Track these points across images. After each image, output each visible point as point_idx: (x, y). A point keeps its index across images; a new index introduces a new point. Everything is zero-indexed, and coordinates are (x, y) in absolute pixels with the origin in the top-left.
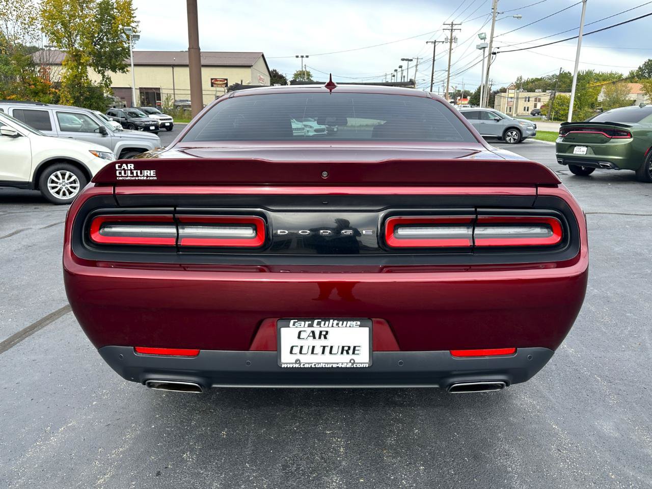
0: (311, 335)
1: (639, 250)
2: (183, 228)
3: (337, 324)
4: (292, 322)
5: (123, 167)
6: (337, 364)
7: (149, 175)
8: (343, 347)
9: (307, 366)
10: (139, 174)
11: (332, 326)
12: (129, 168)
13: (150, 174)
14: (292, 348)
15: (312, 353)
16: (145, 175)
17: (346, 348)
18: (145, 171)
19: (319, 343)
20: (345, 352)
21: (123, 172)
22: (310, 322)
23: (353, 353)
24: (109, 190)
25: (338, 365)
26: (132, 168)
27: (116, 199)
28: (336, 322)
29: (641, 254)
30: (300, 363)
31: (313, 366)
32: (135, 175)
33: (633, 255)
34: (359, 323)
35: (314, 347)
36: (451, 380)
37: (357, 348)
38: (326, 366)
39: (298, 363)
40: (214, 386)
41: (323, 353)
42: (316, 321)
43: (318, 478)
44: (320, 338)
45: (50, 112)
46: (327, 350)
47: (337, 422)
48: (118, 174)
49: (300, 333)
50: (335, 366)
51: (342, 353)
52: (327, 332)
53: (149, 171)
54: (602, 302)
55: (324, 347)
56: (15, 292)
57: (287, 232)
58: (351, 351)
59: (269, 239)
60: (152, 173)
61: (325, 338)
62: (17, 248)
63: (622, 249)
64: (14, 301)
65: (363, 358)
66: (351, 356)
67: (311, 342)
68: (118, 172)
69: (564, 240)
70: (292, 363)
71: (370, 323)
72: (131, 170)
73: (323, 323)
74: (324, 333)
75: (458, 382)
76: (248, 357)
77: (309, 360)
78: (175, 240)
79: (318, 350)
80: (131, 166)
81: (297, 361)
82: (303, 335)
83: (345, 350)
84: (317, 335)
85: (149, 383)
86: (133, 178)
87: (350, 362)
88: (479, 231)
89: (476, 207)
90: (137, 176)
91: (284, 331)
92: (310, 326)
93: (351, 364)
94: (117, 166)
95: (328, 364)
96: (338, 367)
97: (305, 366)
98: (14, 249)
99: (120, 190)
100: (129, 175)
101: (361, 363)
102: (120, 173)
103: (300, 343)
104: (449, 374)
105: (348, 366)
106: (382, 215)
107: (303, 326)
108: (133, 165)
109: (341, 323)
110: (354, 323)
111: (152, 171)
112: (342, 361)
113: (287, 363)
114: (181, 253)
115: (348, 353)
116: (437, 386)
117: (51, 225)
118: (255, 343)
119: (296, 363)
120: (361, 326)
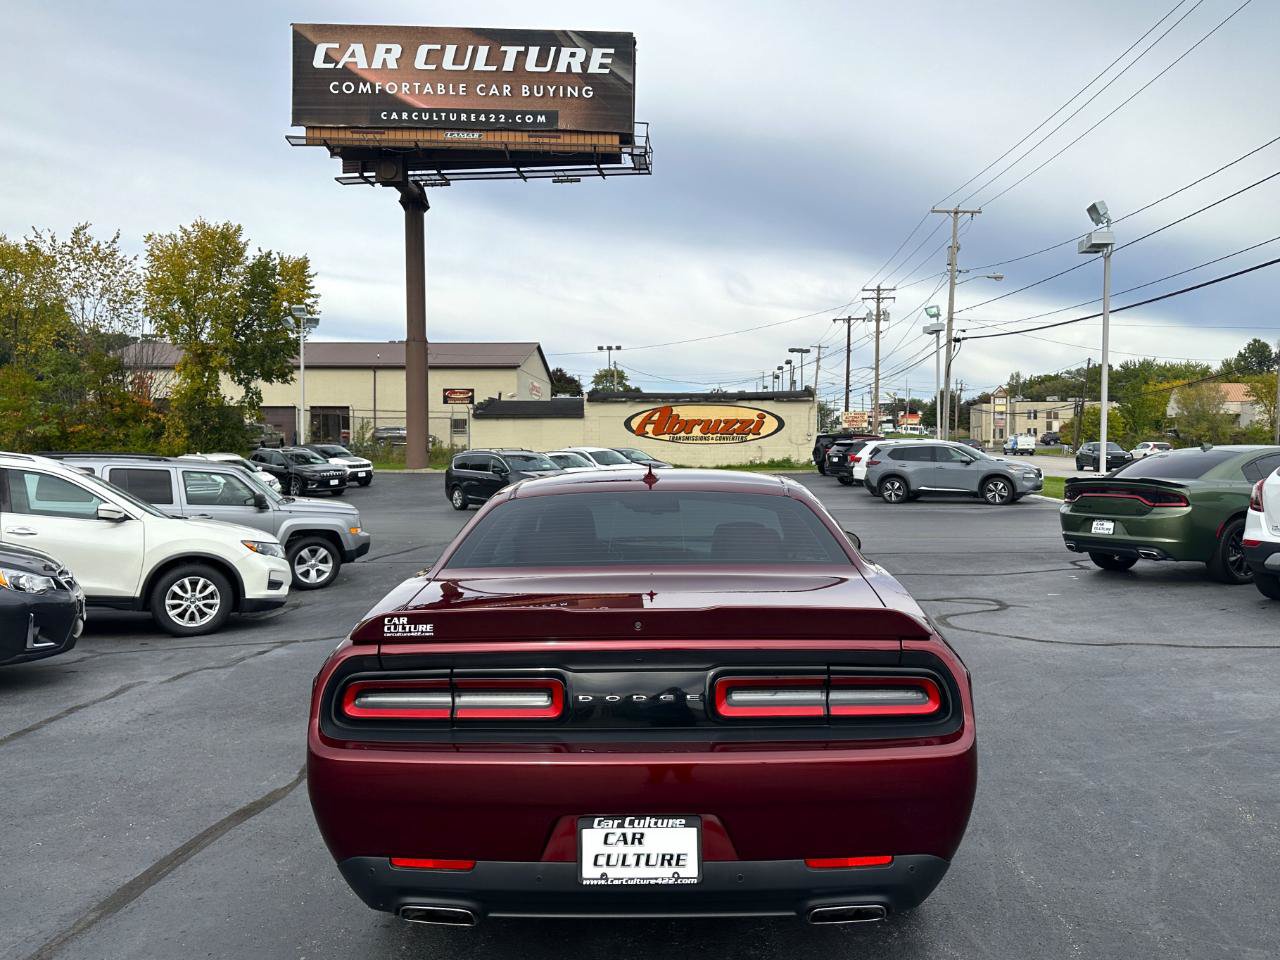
0: (622, 838)
1: (1182, 713)
2: (460, 696)
3: (656, 823)
4: (597, 820)
5: (393, 622)
6: (656, 879)
7: (424, 630)
8: (664, 856)
9: (616, 882)
10: (412, 630)
11: (649, 827)
12: (401, 623)
13: (426, 629)
14: (597, 857)
15: (623, 864)
16: (420, 630)
17: (668, 857)
18: (421, 626)
19: (631, 851)
20: (666, 863)
21: (392, 627)
22: (620, 821)
23: (677, 864)
24: (372, 650)
25: (657, 881)
26: (405, 623)
27: (380, 661)
28: (653, 820)
29: (1183, 719)
30: (607, 879)
31: (624, 883)
32: (407, 630)
33: (1171, 722)
34: (683, 821)
35: (625, 856)
36: (810, 903)
37: (682, 857)
38: (642, 883)
39: (604, 879)
40: (491, 915)
41: (637, 864)
42: (628, 820)
44: (633, 843)
45: (172, 470)
46: (643, 860)
48: (386, 630)
49: (607, 836)
50: (653, 882)
51: (662, 864)
52: (642, 835)
53: (425, 626)
55: (639, 856)
57: (591, 698)
58: (674, 862)
59: (569, 708)
60: (429, 627)
61: (640, 843)
62: (129, 718)
63: (1153, 711)
64: (148, 808)
65: (690, 871)
66: (674, 869)
67: (621, 849)
68: (386, 628)
69: (943, 708)
70: (597, 879)
71: (698, 822)
72: (403, 625)
73: (637, 821)
74: (638, 836)
75: (821, 906)
76: (538, 870)
77: (618, 874)
78: (449, 712)
79: (631, 860)
80: (404, 620)
81: (604, 876)
82: (611, 839)
83: (665, 859)
84: (629, 839)
85: (405, 911)
86: (405, 635)
87: (673, 876)
88: (834, 696)
89: (829, 665)
90: (410, 632)
91: (586, 833)
92: (621, 826)
93: (674, 880)
94: (386, 620)
95: (643, 879)
96: (657, 884)
97: (614, 883)
98: (125, 720)
99: (386, 649)
100: (400, 630)
101: (688, 878)
102: (389, 629)
103: (607, 850)
104: (809, 893)
105: (671, 882)
106: (711, 673)
107: (611, 826)
108: (406, 619)
109: (660, 821)
110: (678, 821)
111: (428, 626)
112: (663, 874)
113: (589, 879)
114: (456, 728)
115: (670, 864)
116: (793, 914)
117: (179, 677)
118: (548, 851)
119: (601, 879)
120: (686, 826)
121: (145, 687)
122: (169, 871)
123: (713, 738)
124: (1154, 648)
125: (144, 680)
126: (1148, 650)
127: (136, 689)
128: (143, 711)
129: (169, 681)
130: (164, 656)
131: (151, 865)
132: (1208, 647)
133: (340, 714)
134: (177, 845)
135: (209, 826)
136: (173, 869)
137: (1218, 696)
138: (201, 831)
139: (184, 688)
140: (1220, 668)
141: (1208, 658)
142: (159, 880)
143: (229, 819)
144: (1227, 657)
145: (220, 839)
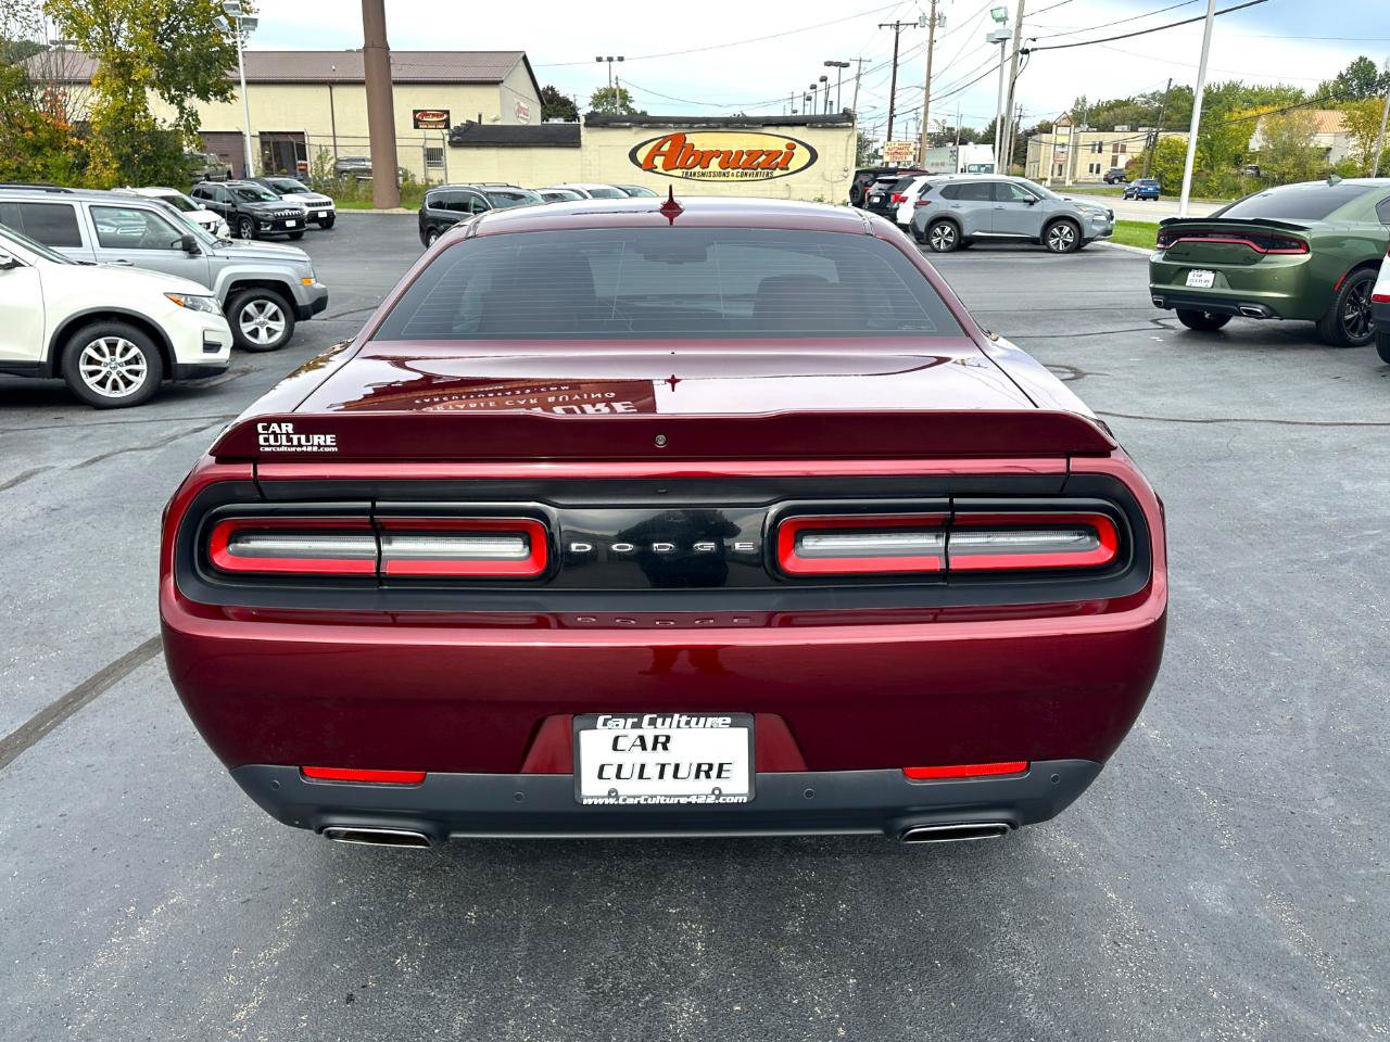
0: (638, 742)
1: (1308, 507)
2: (390, 542)
3: (688, 723)
4: (601, 719)
5: (271, 430)
6: (688, 796)
7: (322, 443)
8: (699, 766)
9: (630, 801)
10: (303, 442)
11: (678, 727)
12: (284, 431)
13: (325, 441)
14: (602, 768)
15: (641, 776)
16: (316, 443)
17: (705, 768)
18: (316, 437)
19: (653, 759)
20: (702, 774)
21: (272, 437)
22: (636, 720)
23: (719, 776)
24: (246, 470)
25: (690, 800)
26: (291, 431)
27: (261, 489)
28: (685, 718)
29: (1311, 516)
30: (617, 797)
31: (642, 802)
32: (295, 443)
33: (1296, 519)
34: (728, 720)
35: (643, 766)
36: (906, 822)
37: (725, 767)
38: (667, 802)
39: (613, 797)
40: (454, 835)
41: (661, 776)
42: (647, 718)
43: (654, 1004)
44: (654, 748)
45: (77, 206)
46: (669, 771)
47: (690, 889)
48: (261, 442)
49: (616, 739)
50: (683, 801)
51: (697, 776)
52: (668, 738)
53: (322, 437)
54: (1223, 627)
55: (663, 766)
56: (35, 616)
57: (589, 547)
58: (714, 773)
59: (555, 556)
60: (330, 439)
61: (665, 748)
62: (28, 514)
63: (1273, 505)
64: (36, 636)
65: (737, 786)
66: (714, 782)
67: (638, 756)
68: (261, 438)
69: (1121, 556)
70: (603, 797)
71: (750, 719)
72: (288, 434)
73: (660, 721)
74: (662, 739)
75: (919, 825)
76: (520, 785)
77: (633, 791)
78: (374, 563)
79: (652, 771)
80: (288, 427)
81: (613, 793)
82: (622, 744)
83: (702, 770)
84: (649, 744)
85: (329, 832)
86: (293, 449)
87: (713, 793)
88: (957, 540)
89: (952, 496)
90: (300, 445)
91: (586, 737)
92: (636, 726)
93: (713, 797)
94: (260, 426)
95: (670, 797)
96: (690, 803)
97: (627, 802)
98: (22, 516)
99: (265, 471)
100: (284, 443)
101: (734, 796)
102: (266, 440)
103: (617, 758)
104: (903, 812)
105: (708, 801)
106: (773, 510)
107: (622, 727)
108: (291, 426)
109: (694, 720)
110: (720, 720)
111: (328, 437)
112: (698, 791)
113: (592, 797)
114: (386, 587)
115: (708, 776)
116: (879, 832)
117: (95, 461)
118: (531, 760)
119: (609, 796)
120: (731, 726)
121: (51, 474)
122: (53, 726)
123: (774, 602)
124: (1263, 425)
125: (53, 464)
126: (1255, 427)
127: (40, 476)
128: (45, 504)
129: (82, 466)
130: (80, 433)
131: (33, 716)
132: (1326, 425)
133: (207, 565)
134: (69, 687)
135: (112, 661)
136: (59, 723)
137: (1348, 485)
138: (101, 669)
139: (101, 474)
140: (1345, 450)
141: (1328, 438)
142: (40, 737)
143: (138, 651)
144: (1350, 437)
145: (125, 679)
